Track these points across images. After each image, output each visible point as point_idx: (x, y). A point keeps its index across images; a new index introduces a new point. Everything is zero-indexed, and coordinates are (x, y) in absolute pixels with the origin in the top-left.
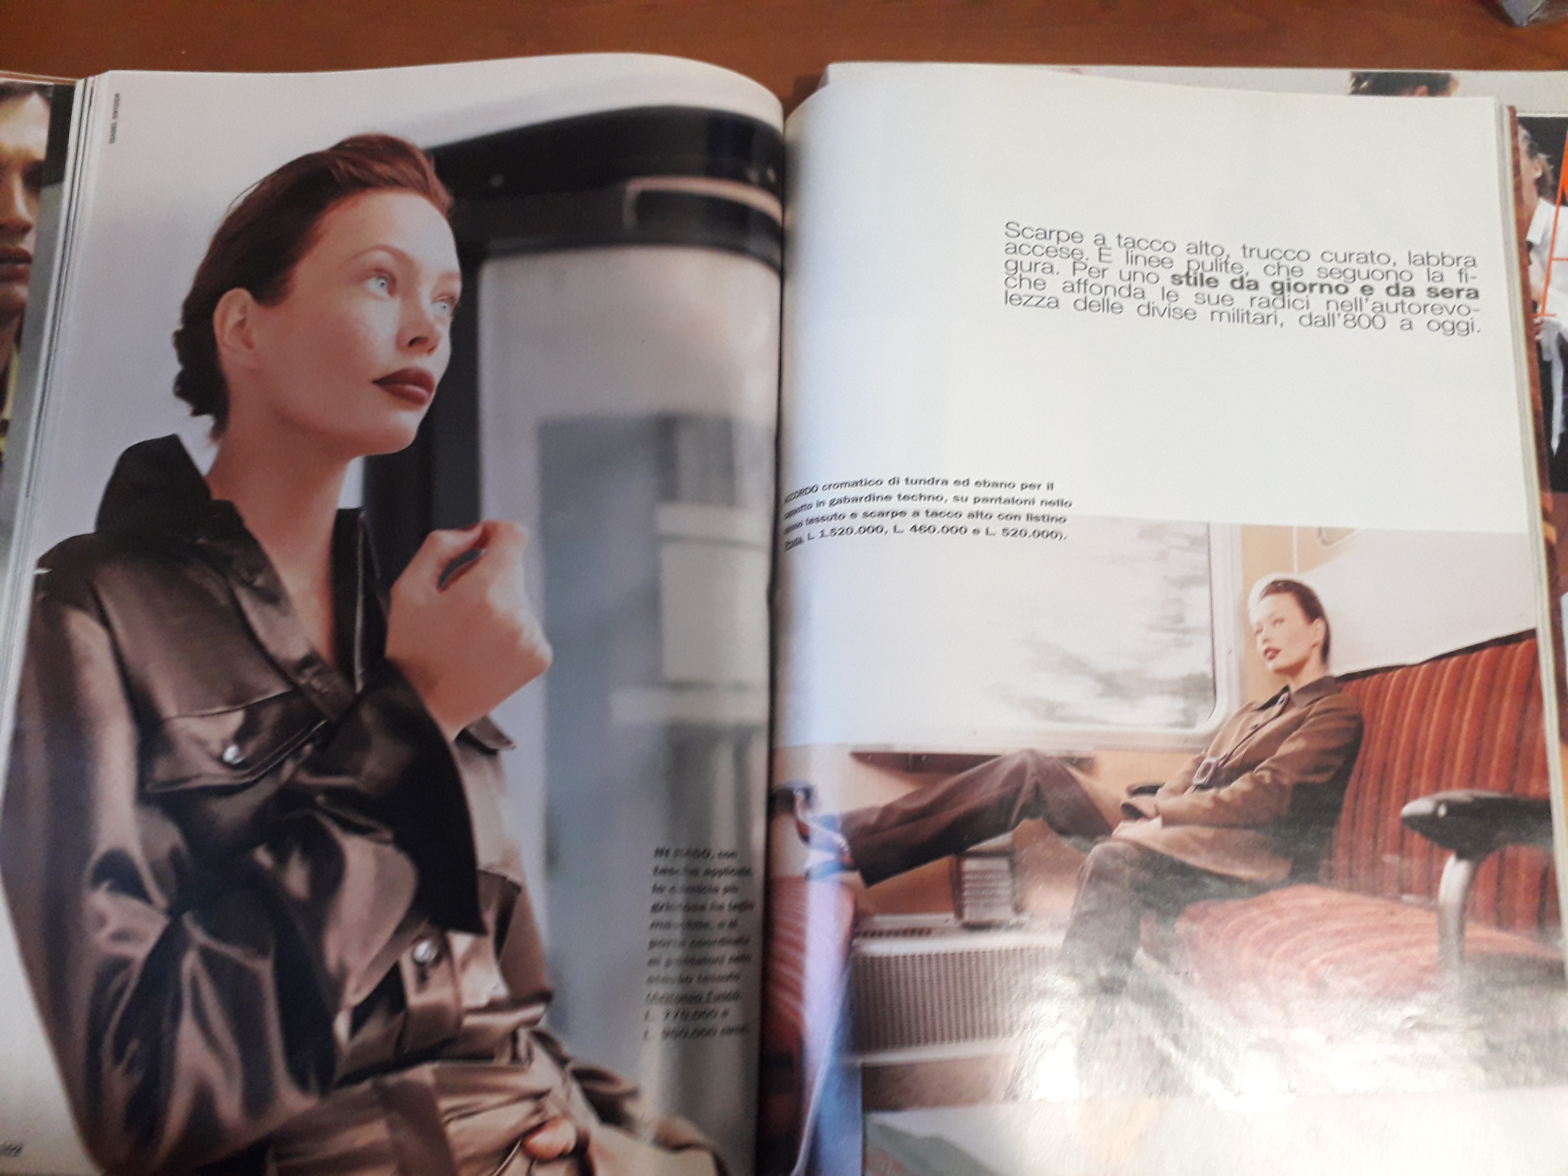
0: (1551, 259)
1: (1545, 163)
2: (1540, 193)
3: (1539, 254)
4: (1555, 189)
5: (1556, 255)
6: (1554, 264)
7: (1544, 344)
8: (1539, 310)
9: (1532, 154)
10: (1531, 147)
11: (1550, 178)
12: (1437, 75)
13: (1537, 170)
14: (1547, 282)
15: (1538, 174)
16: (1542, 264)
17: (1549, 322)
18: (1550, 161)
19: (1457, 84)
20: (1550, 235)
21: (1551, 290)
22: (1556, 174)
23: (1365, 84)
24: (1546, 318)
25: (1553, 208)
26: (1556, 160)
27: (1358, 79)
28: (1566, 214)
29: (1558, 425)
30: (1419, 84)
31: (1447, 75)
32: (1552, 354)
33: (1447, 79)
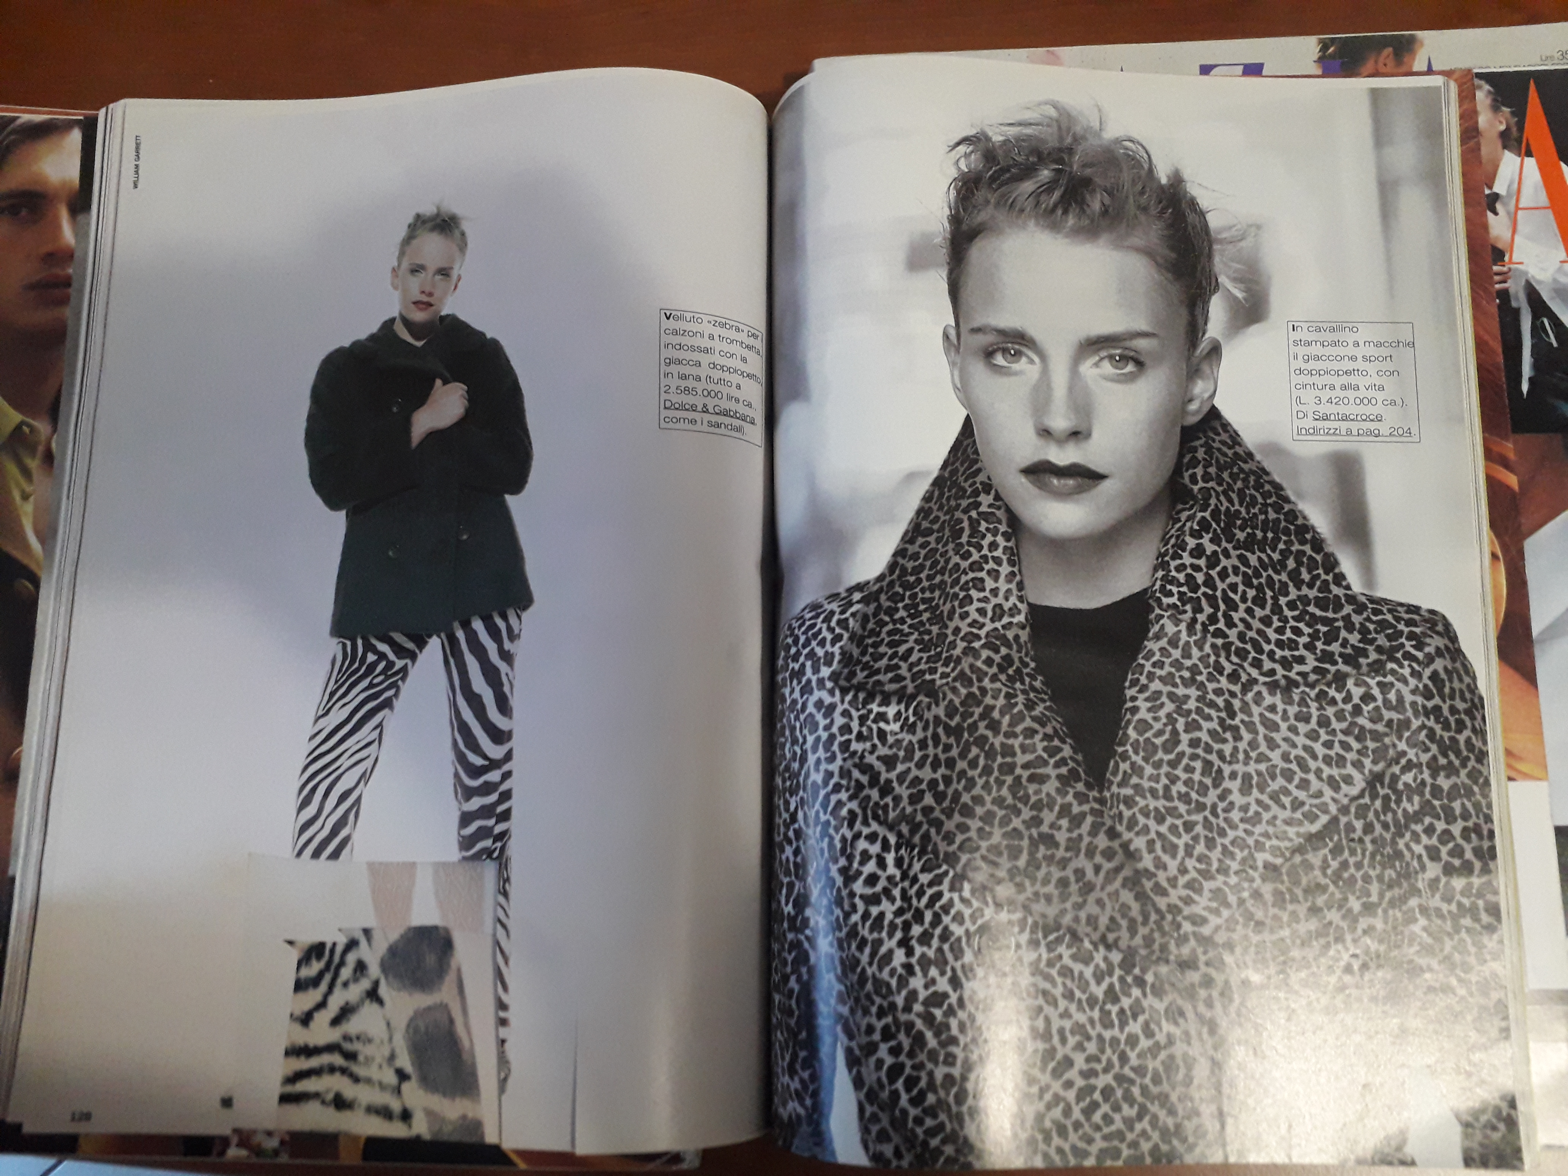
0: (1517, 208)
1: (1508, 115)
2: (1505, 147)
3: (1505, 205)
4: (1519, 141)
5: (1521, 206)
6: (1520, 213)
7: (1512, 291)
8: (1506, 258)
9: (1495, 108)
10: (1495, 100)
11: (1514, 130)
12: (1403, 35)
13: (1501, 122)
14: (1514, 232)
15: (1503, 127)
16: (1508, 213)
17: (1517, 269)
18: (1513, 114)
19: (1422, 44)
20: (1516, 186)
21: (1517, 239)
22: (1521, 126)
23: (1331, 49)
24: (1512, 266)
25: (1519, 159)
26: (1520, 113)
27: (1325, 46)
28: (1531, 163)
29: (1527, 370)
30: (1385, 46)
31: (1412, 36)
32: (1520, 301)
33: (1412, 40)
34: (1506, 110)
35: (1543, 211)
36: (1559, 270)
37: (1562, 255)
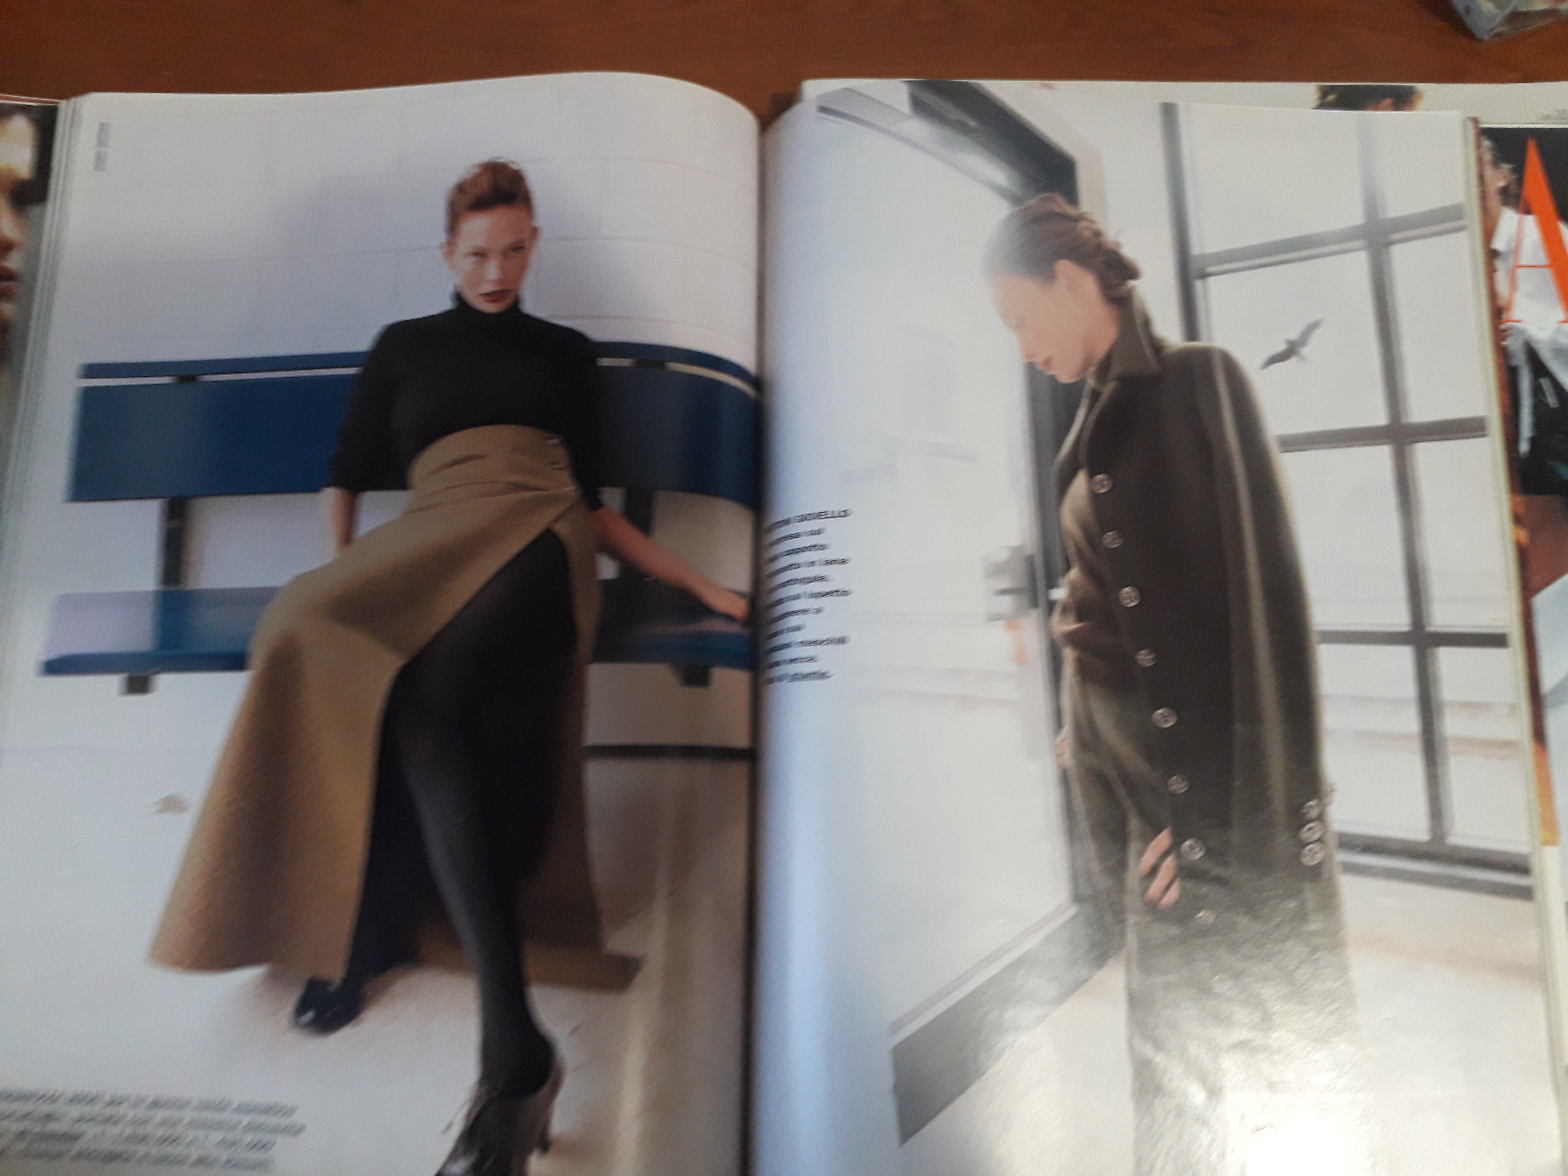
0: (1516, 266)
1: (1508, 173)
2: (1505, 202)
3: (1504, 261)
5: (1521, 262)
7: (1512, 350)
8: (1506, 316)
10: (1495, 157)
11: (1513, 188)
12: (1401, 87)
13: (1500, 179)
14: (1513, 289)
16: (1508, 271)
17: (1515, 328)
18: (1513, 171)
19: (1421, 97)
20: (1514, 243)
21: (1517, 296)
22: (1520, 184)
23: (1330, 98)
24: (1512, 324)
25: (1517, 217)
26: (1519, 170)
27: (1324, 93)
28: (1530, 222)
29: (1526, 428)
30: (1384, 97)
31: (1411, 88)
32: (1520, 360)
33: (1410, 92)
34: (1506, 167)
35: (1543, 270)
36: (1558, 331)
37: (1560, 315)
